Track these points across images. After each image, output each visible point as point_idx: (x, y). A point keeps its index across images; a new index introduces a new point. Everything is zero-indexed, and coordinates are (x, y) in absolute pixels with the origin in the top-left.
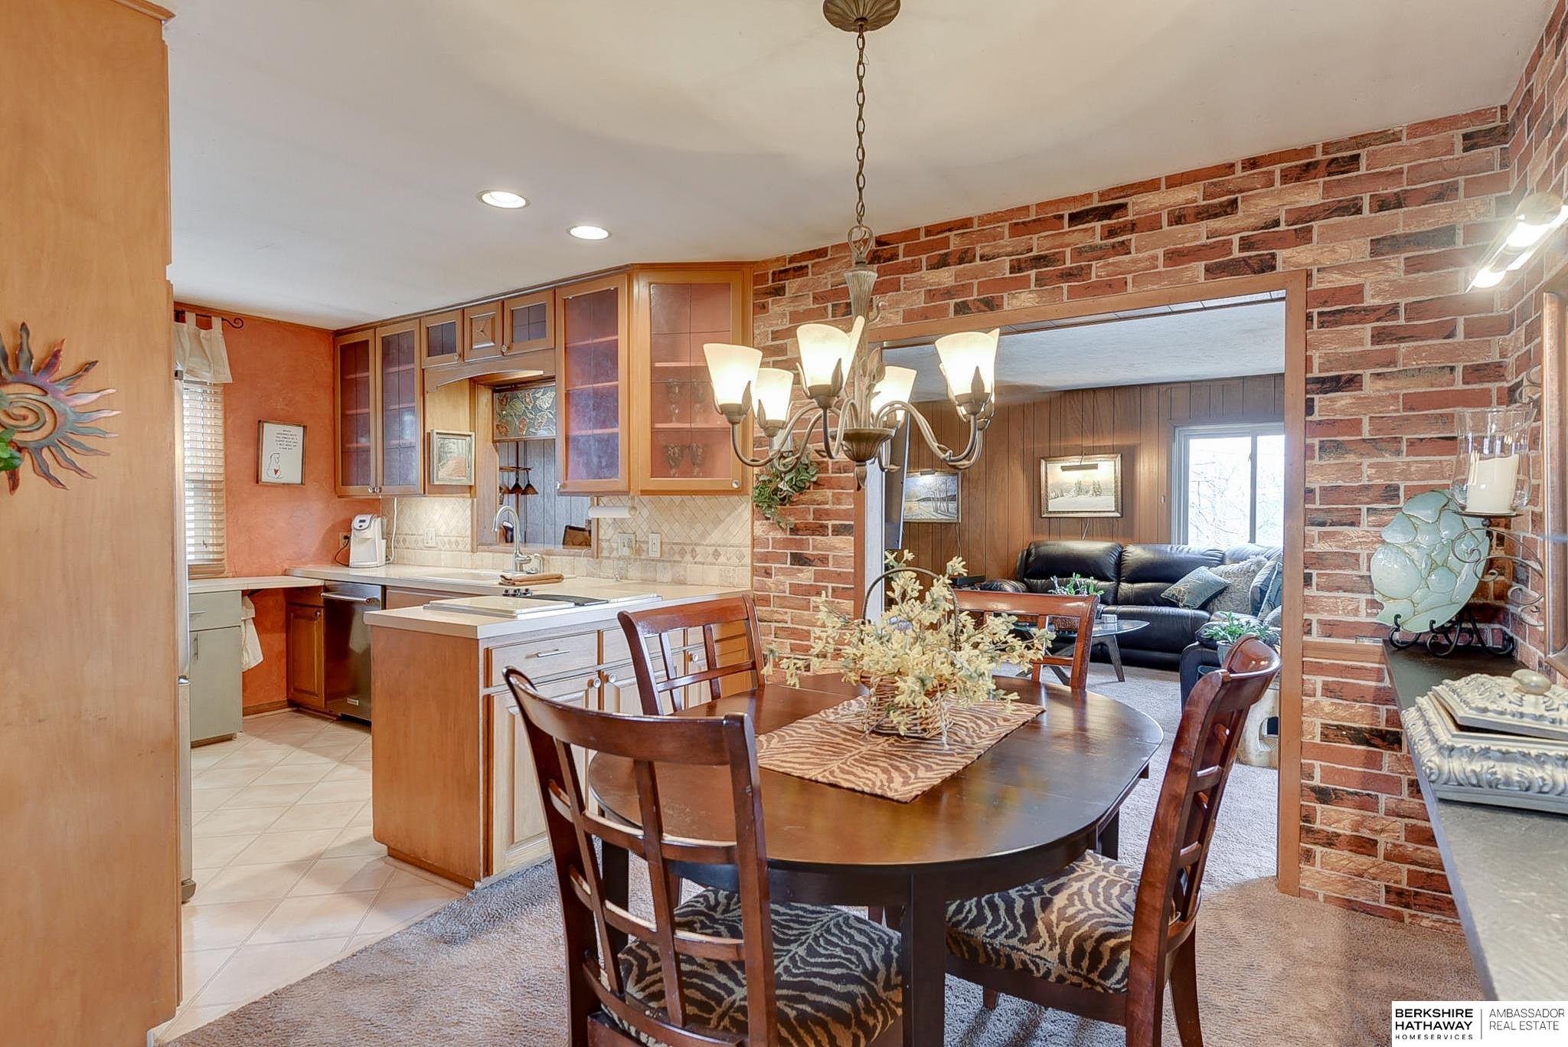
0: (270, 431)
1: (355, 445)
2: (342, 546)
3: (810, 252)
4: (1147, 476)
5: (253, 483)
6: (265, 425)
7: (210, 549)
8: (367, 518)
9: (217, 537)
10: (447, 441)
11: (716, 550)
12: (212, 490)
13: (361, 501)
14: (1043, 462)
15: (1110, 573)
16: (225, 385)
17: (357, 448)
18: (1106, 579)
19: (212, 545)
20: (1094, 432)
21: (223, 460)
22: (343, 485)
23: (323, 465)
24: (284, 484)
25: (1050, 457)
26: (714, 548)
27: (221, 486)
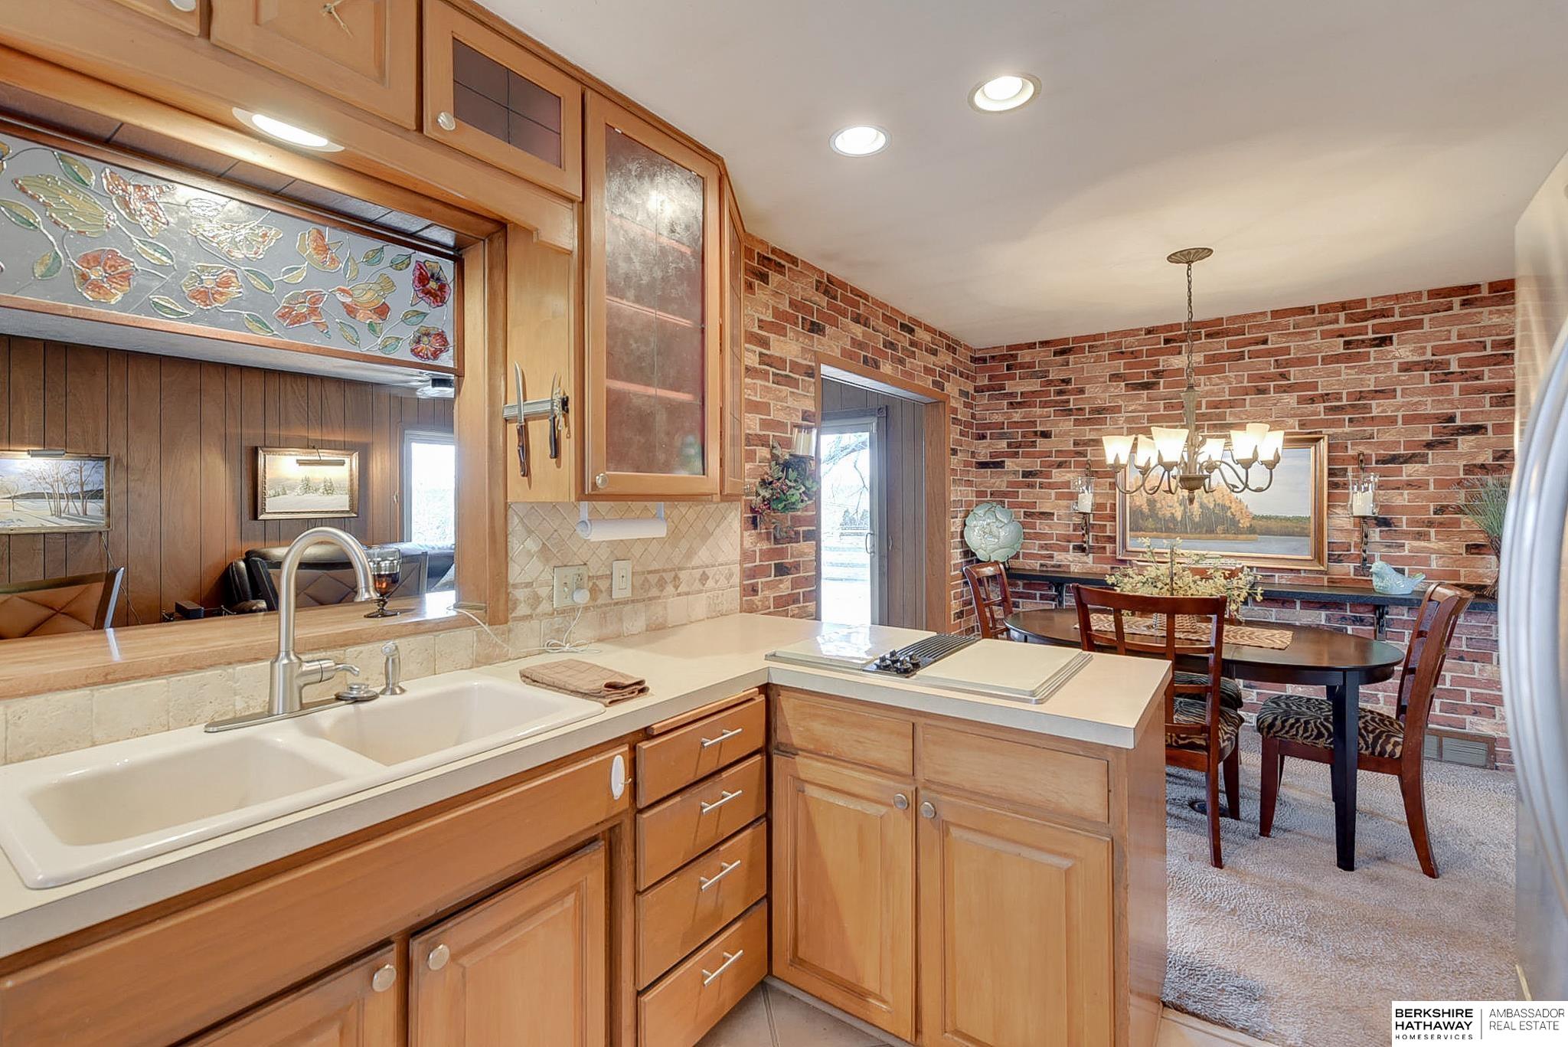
3: (787, 254)
4: (379, 476)
11: (704, 572)
14: (261, 452)
20: (322, 423)
26: (701, 571)
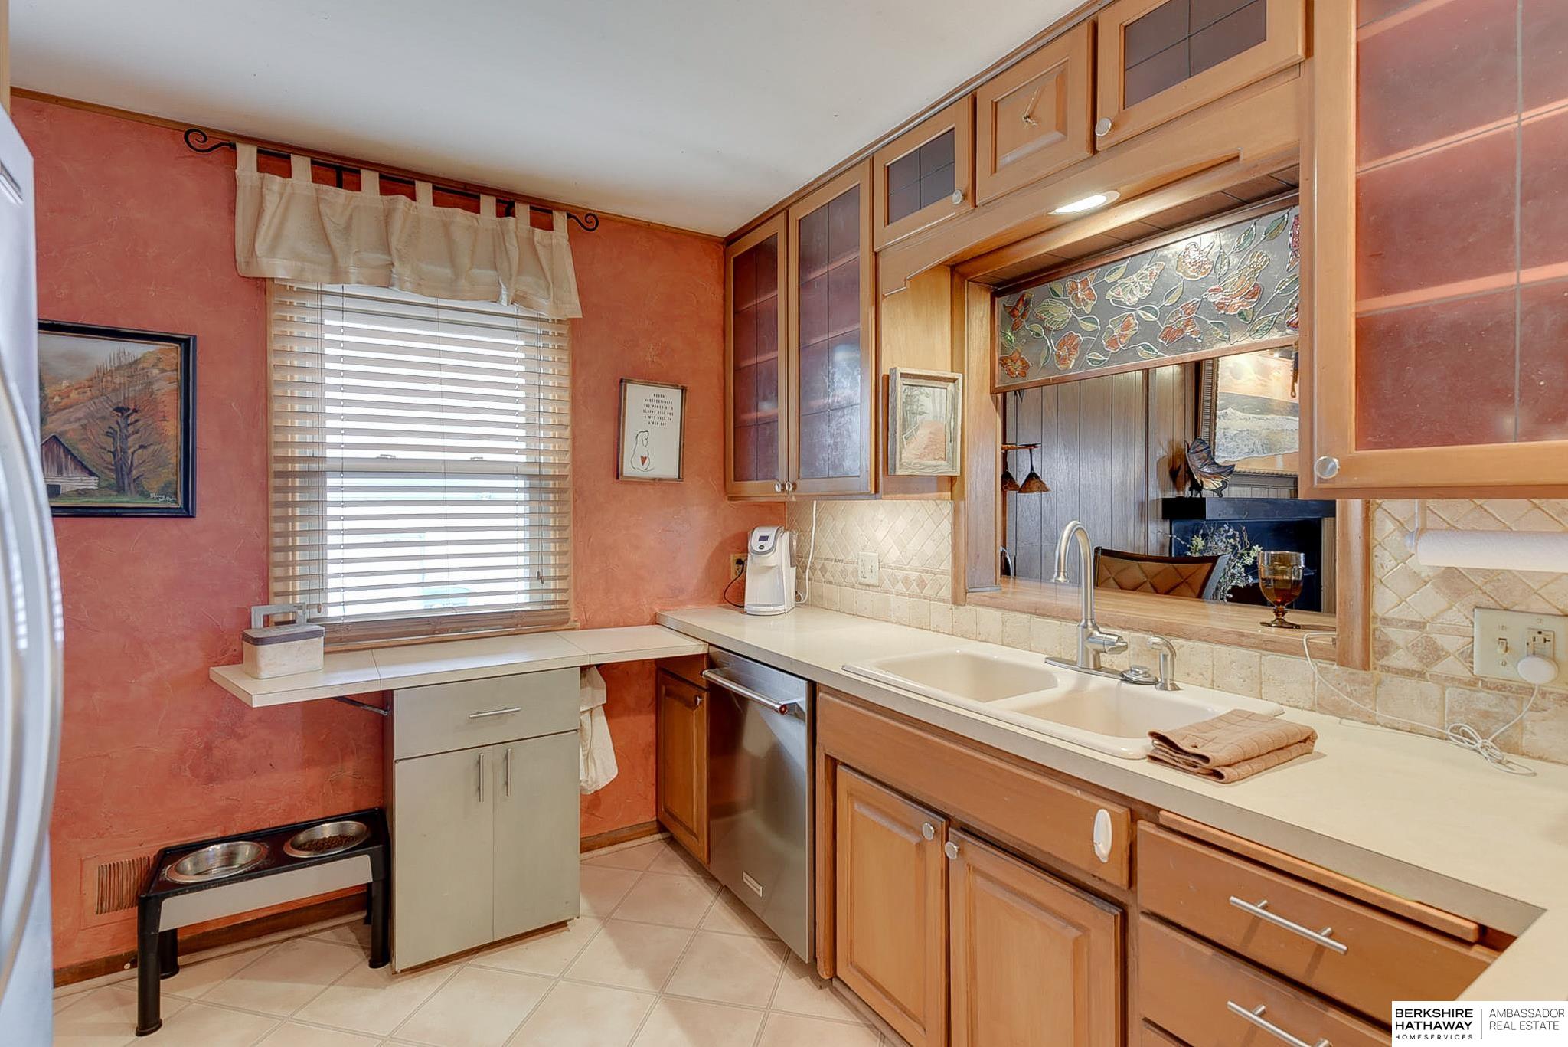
0: (637, 396)
1: (753, 415)
2: (733, 576)
5: (612, 479)
6: (628, 385)
7: (552, 585)
8: (770, 532)
9: (561, 566)
10: (916, 391)
12: (553, 491)
13: (761, 505)
16: (573, 321)
17: (757, 419)
19: (555, 578)
21: (569, 442)
22: (735, 480)
23: (709, 449)
24: (654, 479)
27: (567, 483)
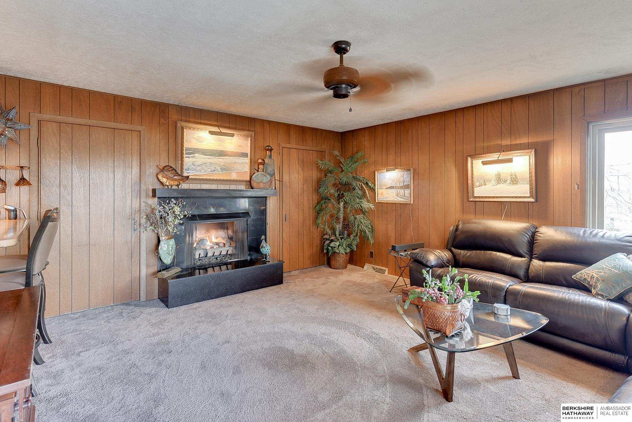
4: (560, 167)
14: (469, 159)
15: (523, 249)
18: (521, 256)
20: (511, 133)
25: (475, 155)
